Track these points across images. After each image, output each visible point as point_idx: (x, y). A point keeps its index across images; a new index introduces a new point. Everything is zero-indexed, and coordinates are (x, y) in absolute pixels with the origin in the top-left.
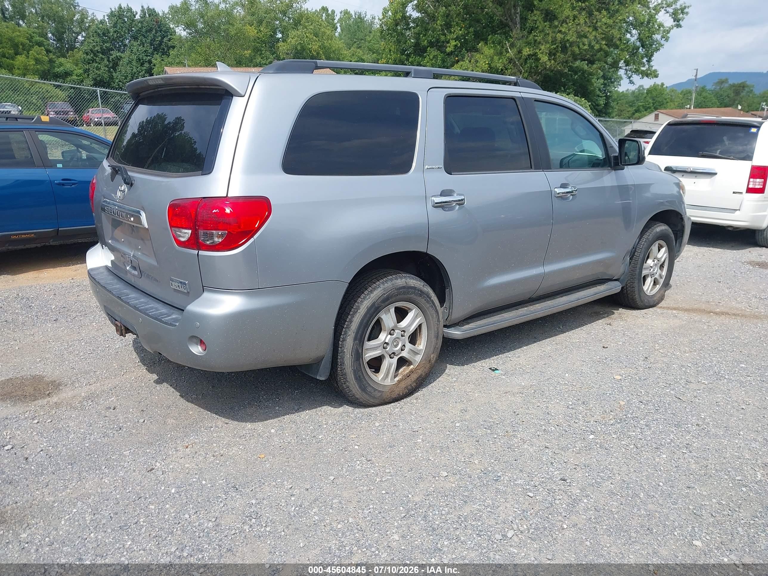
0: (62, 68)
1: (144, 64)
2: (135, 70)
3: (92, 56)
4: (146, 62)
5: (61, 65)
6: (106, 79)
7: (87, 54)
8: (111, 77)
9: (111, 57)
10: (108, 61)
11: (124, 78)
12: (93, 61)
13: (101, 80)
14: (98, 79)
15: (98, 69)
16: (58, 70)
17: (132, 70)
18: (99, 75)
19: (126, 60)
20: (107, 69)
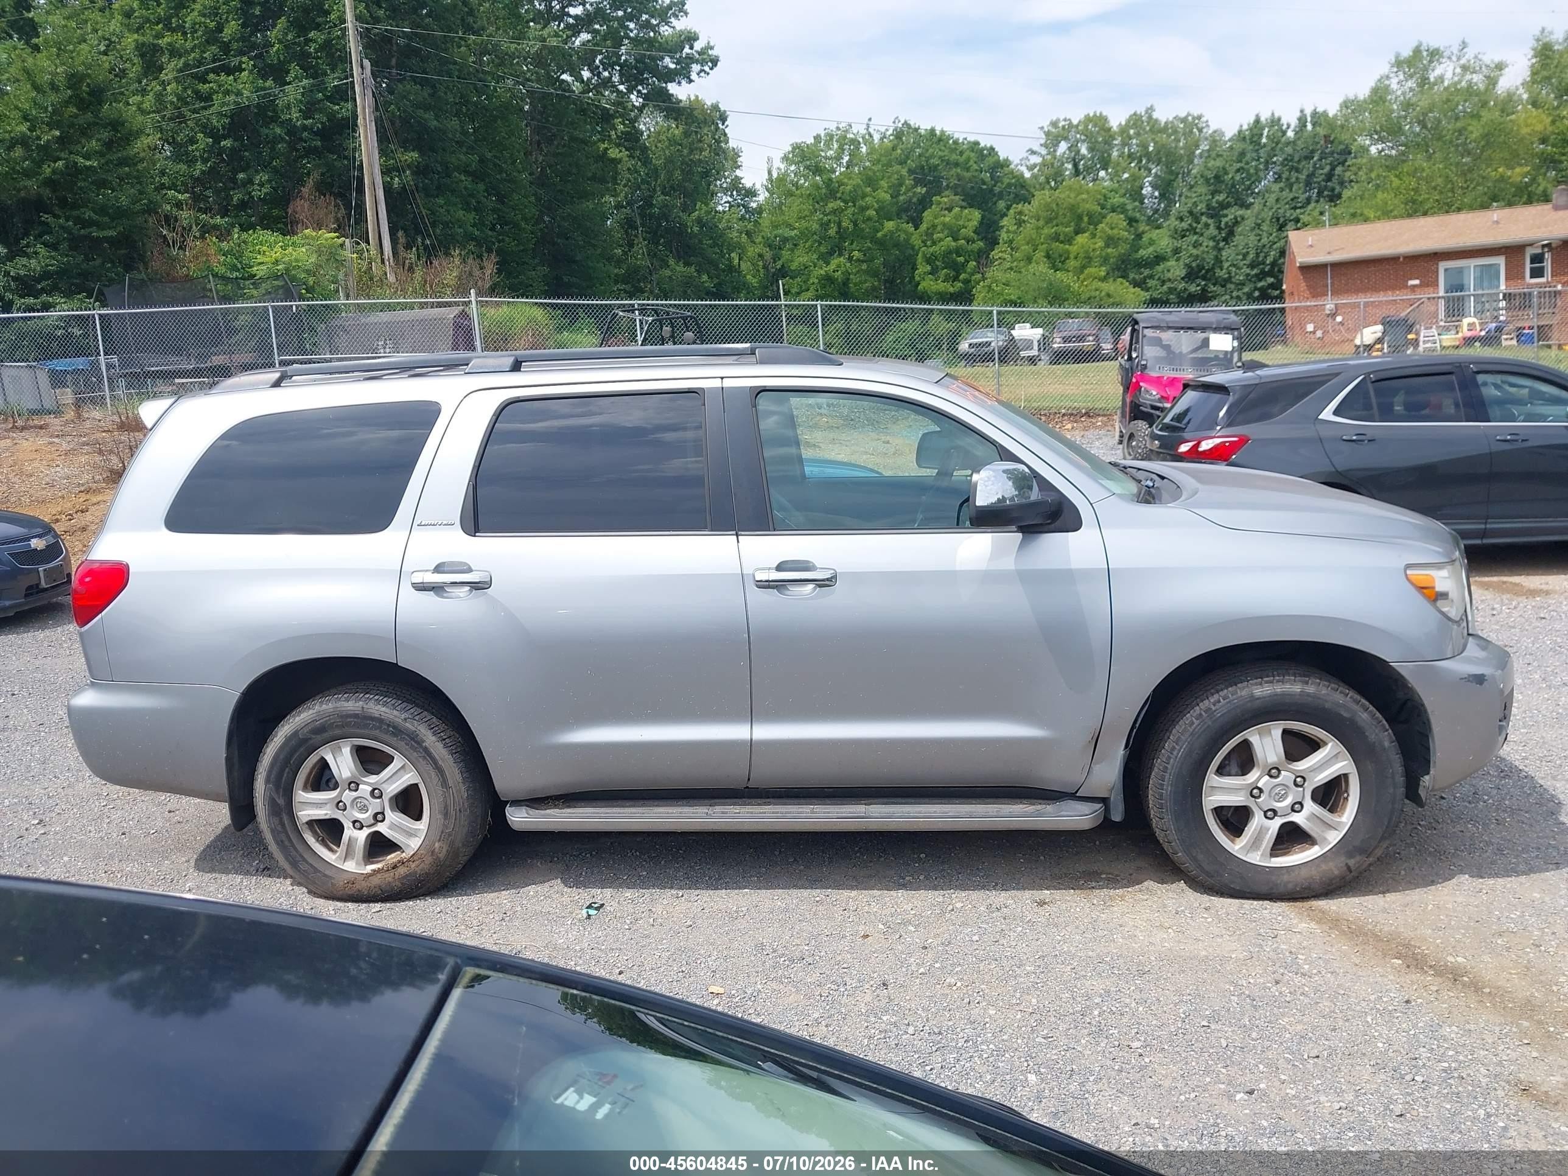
0: (1151, 249)
1: (1286, 224)
2: (1265, 240)
3: (1189, 222)
4: (1291, 221)
5: (1152, 242)
6: (1208, 263)
7: (1181, 219)
8: (1218, 261)
9: (1224, 220)
10: (1219, 228)
11: (1240, 257)
12: (1192, 230)
13: (1198, 266)
14: (1194, 264)
15: (1196, 245)
16: (1145, 252)
17: (1259, 240)
18: (1197, 256)
19: (1249, 223)
20: (1211, 244)
